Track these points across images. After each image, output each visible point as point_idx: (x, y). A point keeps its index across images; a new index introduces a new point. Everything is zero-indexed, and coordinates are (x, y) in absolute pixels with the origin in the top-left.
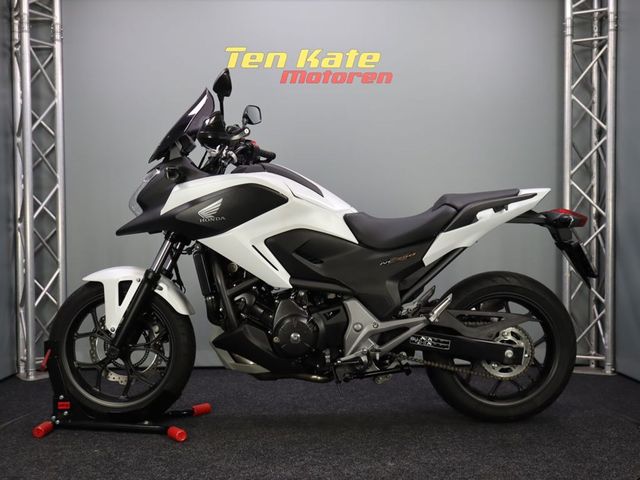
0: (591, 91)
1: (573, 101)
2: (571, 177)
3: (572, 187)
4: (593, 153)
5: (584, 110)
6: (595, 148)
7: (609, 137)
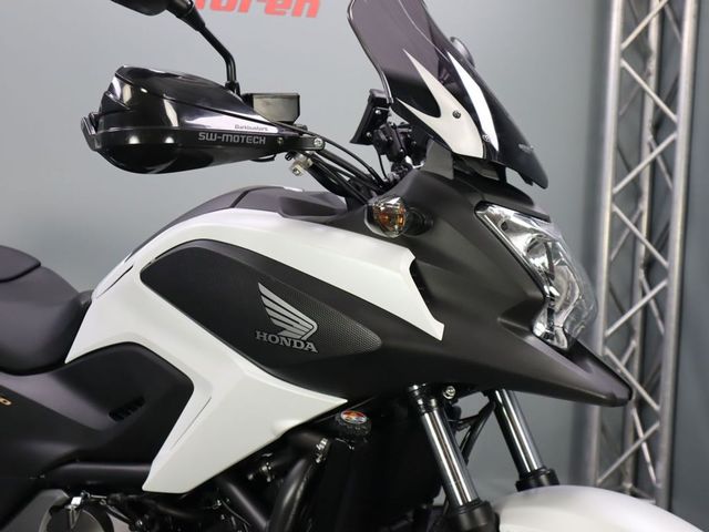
0: (645, 56)
1: (622, 71)
2: (614, 198)
3: (613, 215)
4: (643, 167)
5: (634, 81)
6: (648, 158)
7: (680, 135)
